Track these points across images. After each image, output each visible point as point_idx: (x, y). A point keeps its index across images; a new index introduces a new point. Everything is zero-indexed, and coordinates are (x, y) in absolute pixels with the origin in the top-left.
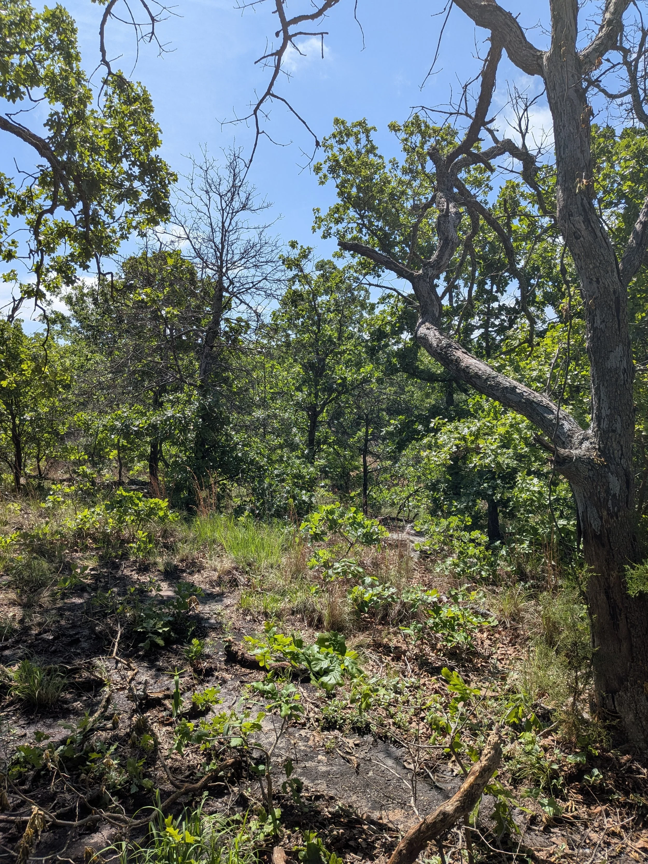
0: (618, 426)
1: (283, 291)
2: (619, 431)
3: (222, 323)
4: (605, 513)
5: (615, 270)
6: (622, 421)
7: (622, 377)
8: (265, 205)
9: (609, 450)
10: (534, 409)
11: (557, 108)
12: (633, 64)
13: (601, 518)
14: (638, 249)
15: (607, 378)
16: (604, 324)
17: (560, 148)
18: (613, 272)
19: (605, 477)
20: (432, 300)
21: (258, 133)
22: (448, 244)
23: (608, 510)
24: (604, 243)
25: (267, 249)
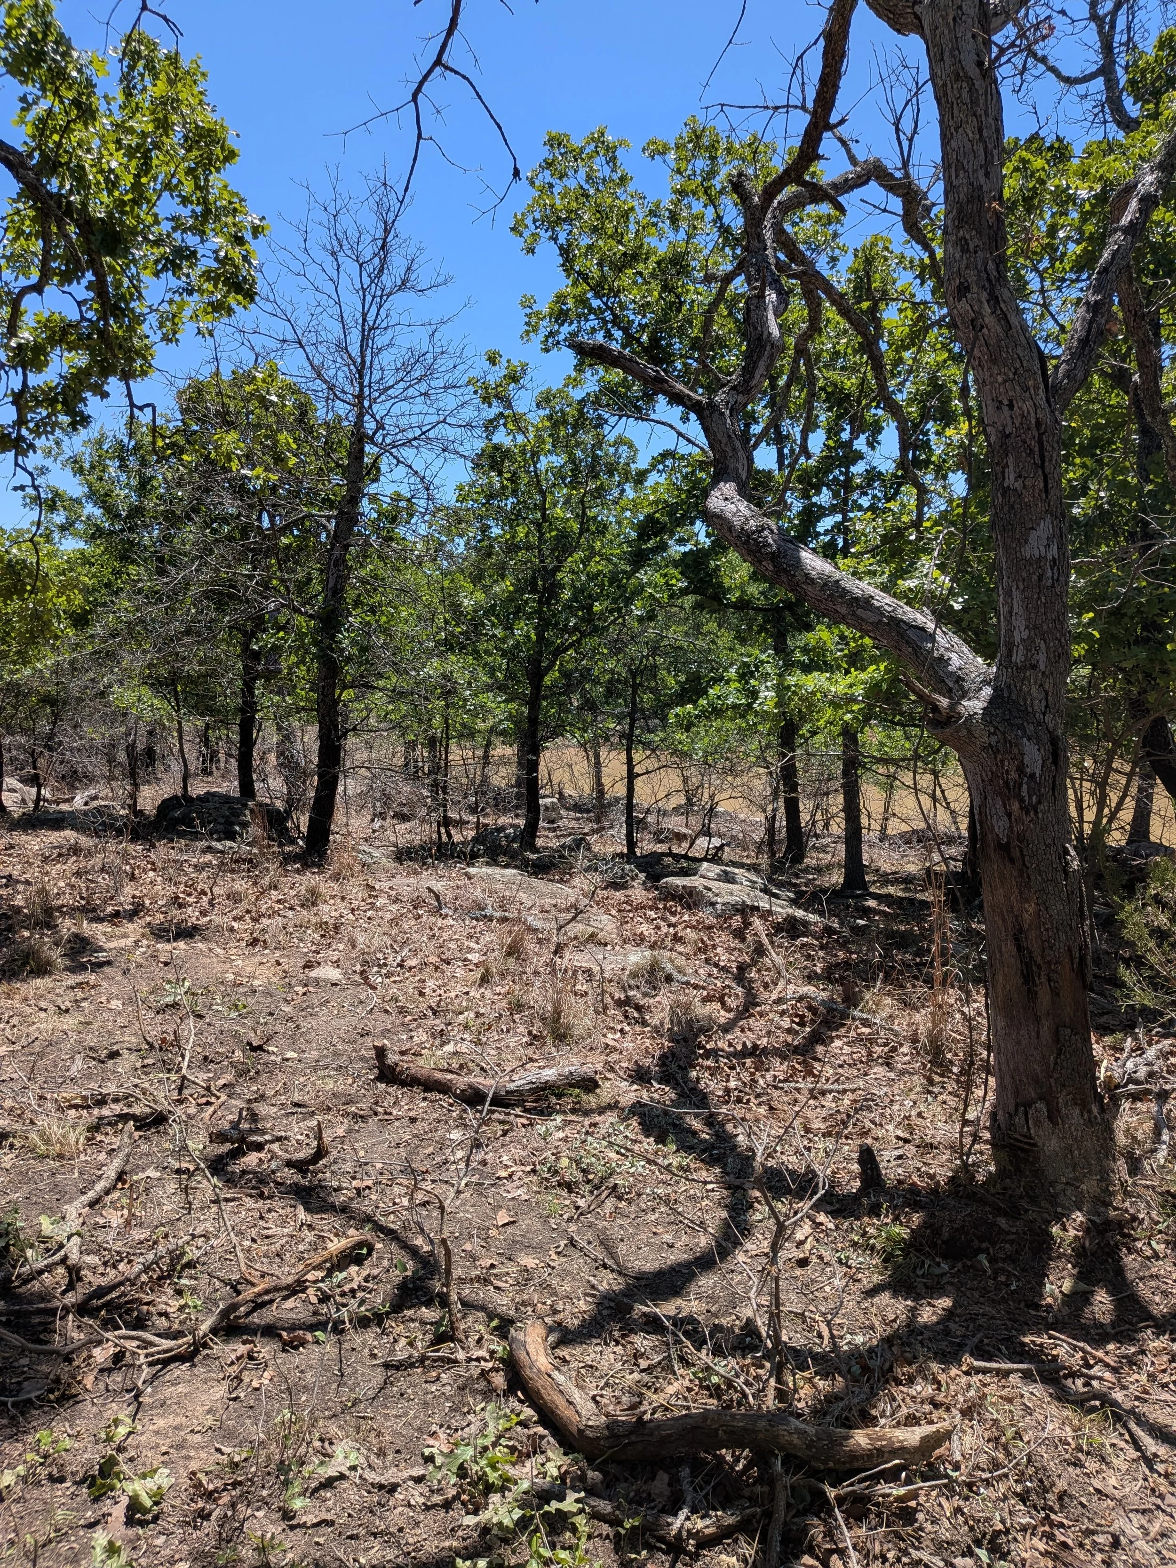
0: (1042, 659)
1: (476, 444)
2: (1042, 667)
3: (365, 501)
4: (1015, 806)
5: (1042, 386)
6: (1047, 648)
7: (1049, 574)
8: (441, 279)
9: (1025, 700)
10: (902, 635)
11: (945, 94)
12: (1108, 19)
13: (1009, 815)
14: (1083, 349)
15: (1024, 575)
16: (1020, 481)
17: (950, 167)
18: (1036, 388)
19: (1017, 745)
20: (734, 449)
21: (420, 136)
22: (763, 347)
23: (1021, 800)
24: (1022, 338)
25: (443, 364)
